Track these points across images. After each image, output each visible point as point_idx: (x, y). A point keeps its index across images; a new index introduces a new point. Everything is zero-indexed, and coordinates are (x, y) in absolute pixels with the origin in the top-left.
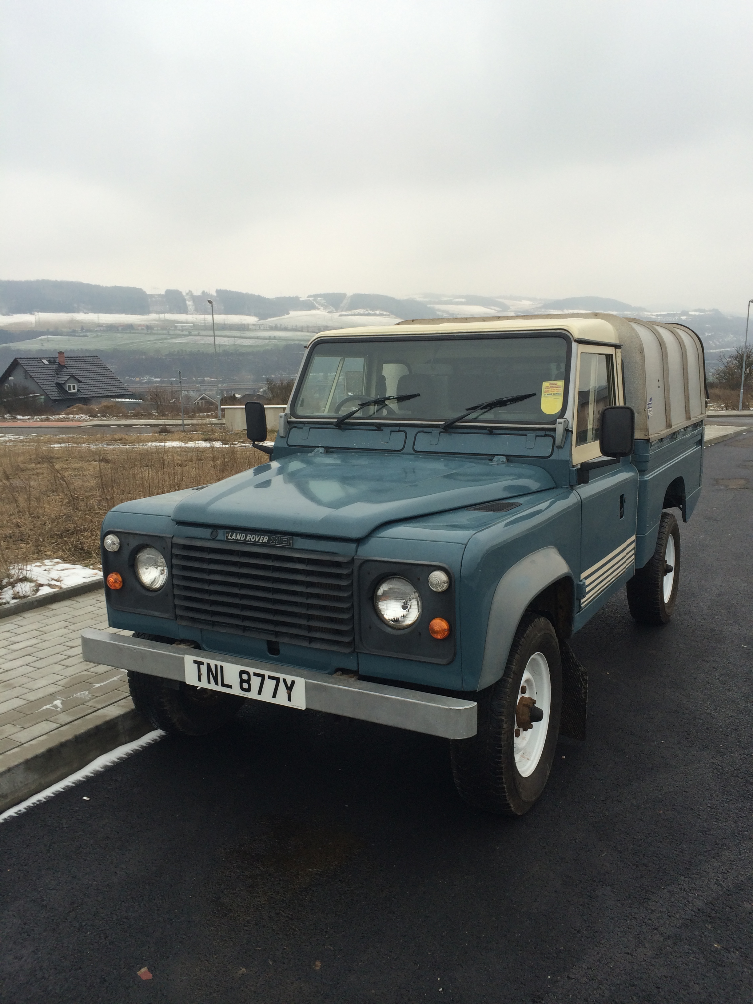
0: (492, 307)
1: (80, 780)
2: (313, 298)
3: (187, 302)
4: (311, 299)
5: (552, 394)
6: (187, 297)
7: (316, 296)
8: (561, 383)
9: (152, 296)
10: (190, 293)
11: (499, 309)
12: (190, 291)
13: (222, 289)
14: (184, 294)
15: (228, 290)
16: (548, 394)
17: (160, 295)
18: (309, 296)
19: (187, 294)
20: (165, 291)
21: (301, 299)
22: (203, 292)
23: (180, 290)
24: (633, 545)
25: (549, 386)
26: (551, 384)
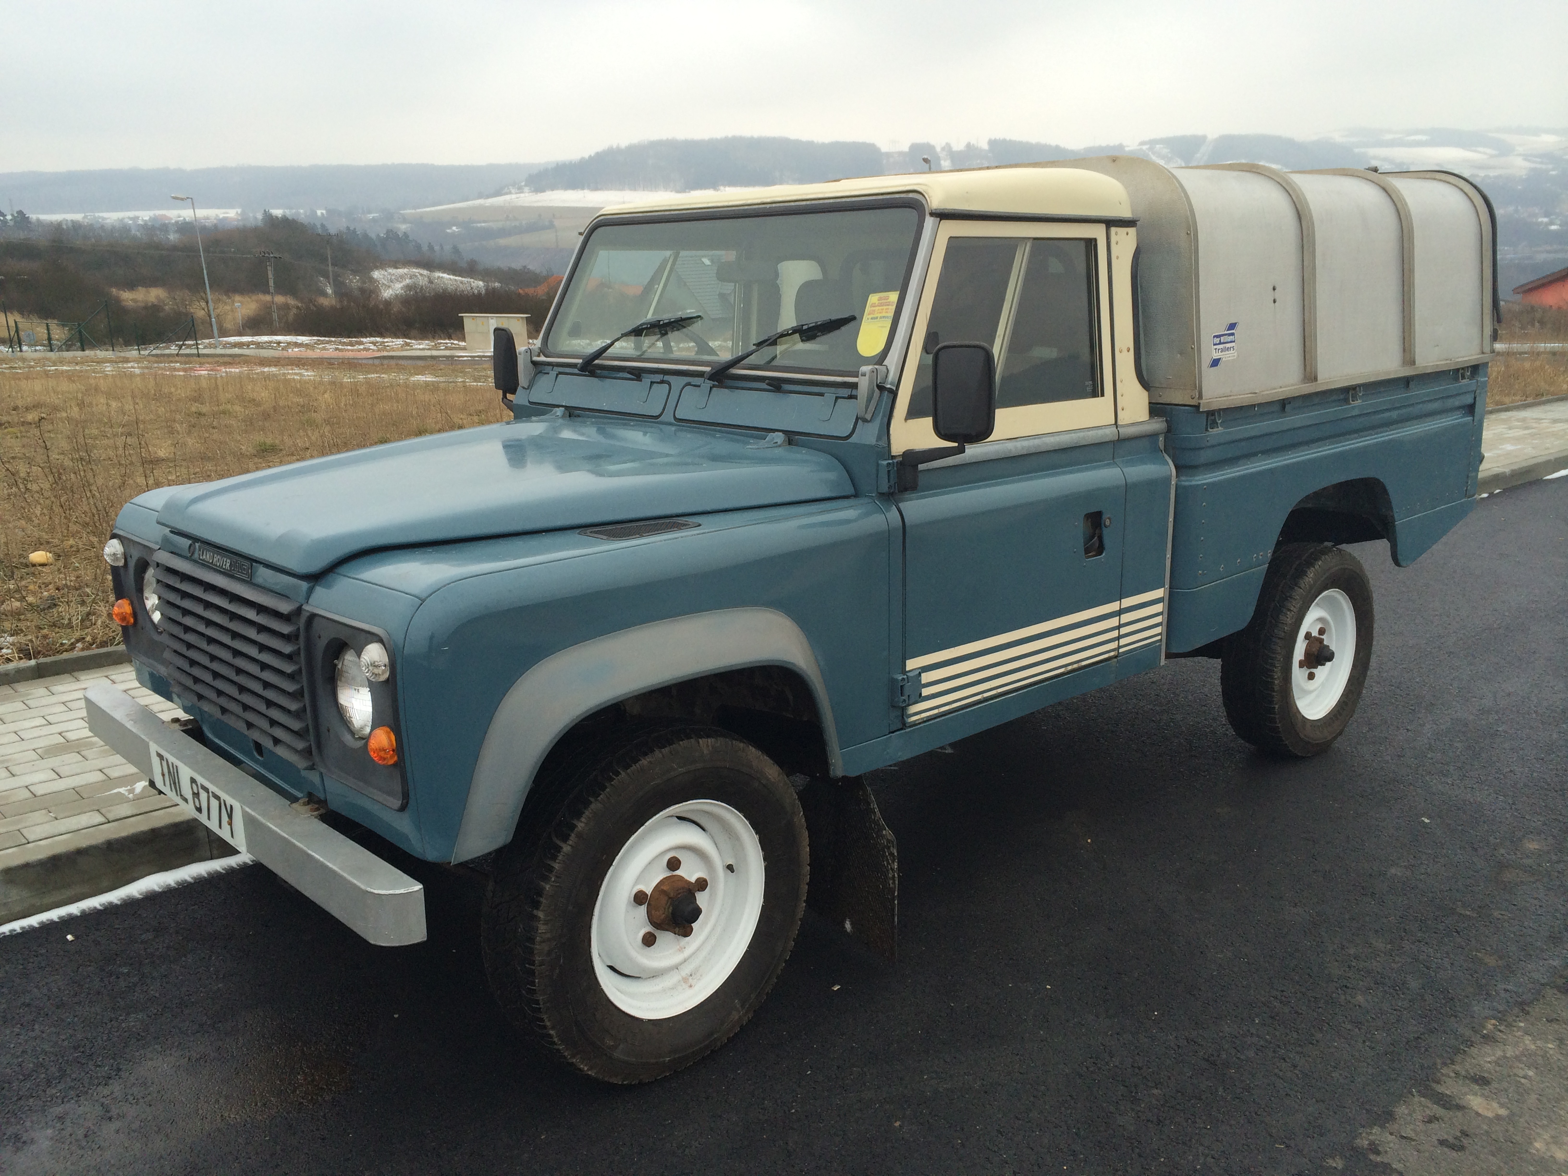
0: (1481, 149)
1: (95, 908)
2: (1147, 146)
3: (942, 162)
4: (1144, 147)
5: (877, 318)
6: (942, 155)
7: (1152, 143)
8: (894, 297)
9: (888, 155)
10: (948, 148)
11: (1494, 152)
12: (947, 144)
13: (998, 138)
14: (938, 149)
15: (1008, 139)
16: (872, 319)
17: (901, 153)
18: (1142, 143)
19: (943, 149)
20: (909, 145)
21: (1127, 149)
22: (968, 145)
23: (932, 142)
24: (1159, 608)
25: (877, 302)
26: (880, 299)
